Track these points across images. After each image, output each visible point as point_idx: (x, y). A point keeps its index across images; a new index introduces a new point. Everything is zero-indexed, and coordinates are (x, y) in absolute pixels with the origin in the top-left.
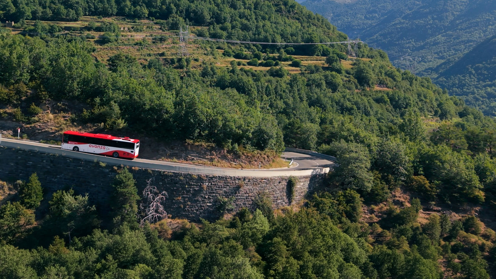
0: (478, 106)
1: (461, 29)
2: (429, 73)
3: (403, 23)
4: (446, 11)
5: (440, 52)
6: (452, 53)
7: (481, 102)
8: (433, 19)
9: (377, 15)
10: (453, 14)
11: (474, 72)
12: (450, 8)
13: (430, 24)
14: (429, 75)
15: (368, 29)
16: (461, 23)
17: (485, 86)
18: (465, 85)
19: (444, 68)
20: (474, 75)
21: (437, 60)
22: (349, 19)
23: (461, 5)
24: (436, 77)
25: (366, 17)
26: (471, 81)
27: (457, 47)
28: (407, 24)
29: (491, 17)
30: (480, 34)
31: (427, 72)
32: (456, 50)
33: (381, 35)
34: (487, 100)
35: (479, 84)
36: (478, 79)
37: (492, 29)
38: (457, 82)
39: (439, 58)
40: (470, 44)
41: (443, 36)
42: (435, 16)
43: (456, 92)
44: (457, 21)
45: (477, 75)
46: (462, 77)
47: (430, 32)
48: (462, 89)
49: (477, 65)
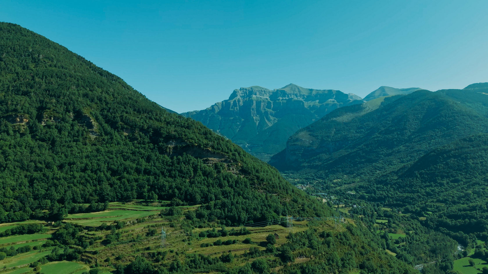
0: (420, 201)
1: (415, 142)
2: (393, 175)
3: (379, 137)
4: (406, 129)
5: (402, 157)
6: (409, 158)
7: (422, 199)
8: (398, 134)
9: (363, 130)
10: (410, 131)
11: (419, 176)
12: (408, 127)
13: (396, 138)
14: (392, 176)
15: (357, 140)
16: (415, 137)
17: (425, 187)
18: (413, 185)
19: (402, 172)
20: (419, 179)
21: (399, 164)
22: (346, 133)
23: (415, 125)
24: (396, 179)
25: (356, 132)
26: (417, 183)
27: (412, 155)
28: (381, 137)
29: (433, 134)
30: (426, 146)
31: (391, 174)
32: (411, 157)
33: (365, 145)
34: (426, 198)
35: (422, 185)
36: (421, 181)
37: (434, 142)
38: (408, 183)
39: (400, 162)
40: (420, 152)
41: (404, 147)
42: (399, 133)
43: (408, 190)
44: (412, 136)
45: (421, 179)
46: (412, 179)
47: (395, 143)
48: (411, 188)
49: (421, 171)
